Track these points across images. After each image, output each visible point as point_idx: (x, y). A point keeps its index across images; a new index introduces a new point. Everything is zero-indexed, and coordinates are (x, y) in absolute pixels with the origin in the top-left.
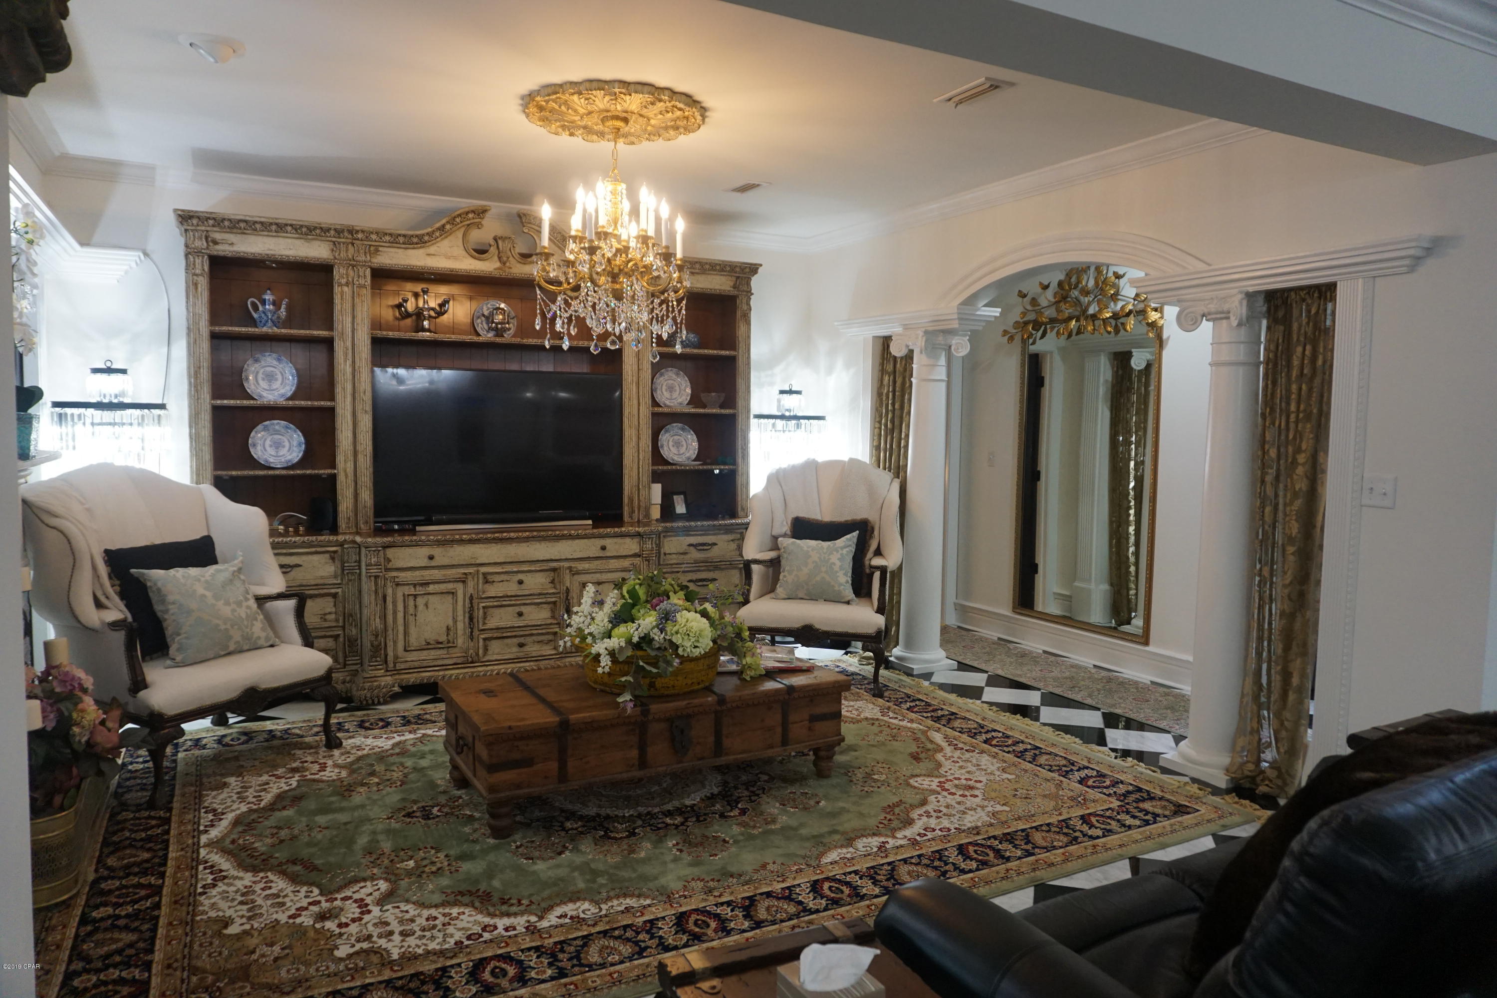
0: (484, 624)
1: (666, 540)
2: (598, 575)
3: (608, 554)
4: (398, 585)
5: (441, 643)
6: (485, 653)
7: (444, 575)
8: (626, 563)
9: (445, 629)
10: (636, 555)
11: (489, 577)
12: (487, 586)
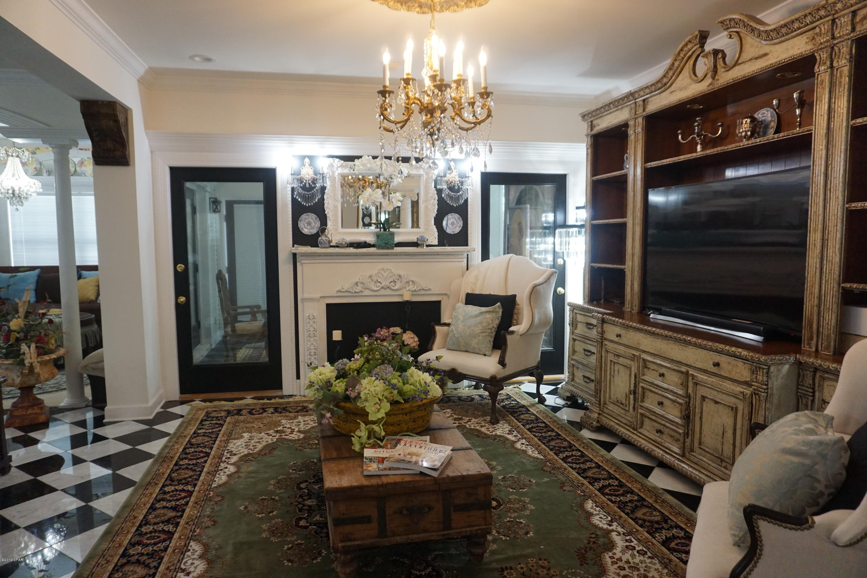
0: (643, 401)
1: (826, 383)
2: (715, 393)
3: (723, 373)
4: (608, 352)
5: (622, 404)
6: (641, 427)
7: (625, 352)
8: (738, 389)
9: (624, 395)
10: (747, 384)
11: (647, 363)
12: (646, 370)
